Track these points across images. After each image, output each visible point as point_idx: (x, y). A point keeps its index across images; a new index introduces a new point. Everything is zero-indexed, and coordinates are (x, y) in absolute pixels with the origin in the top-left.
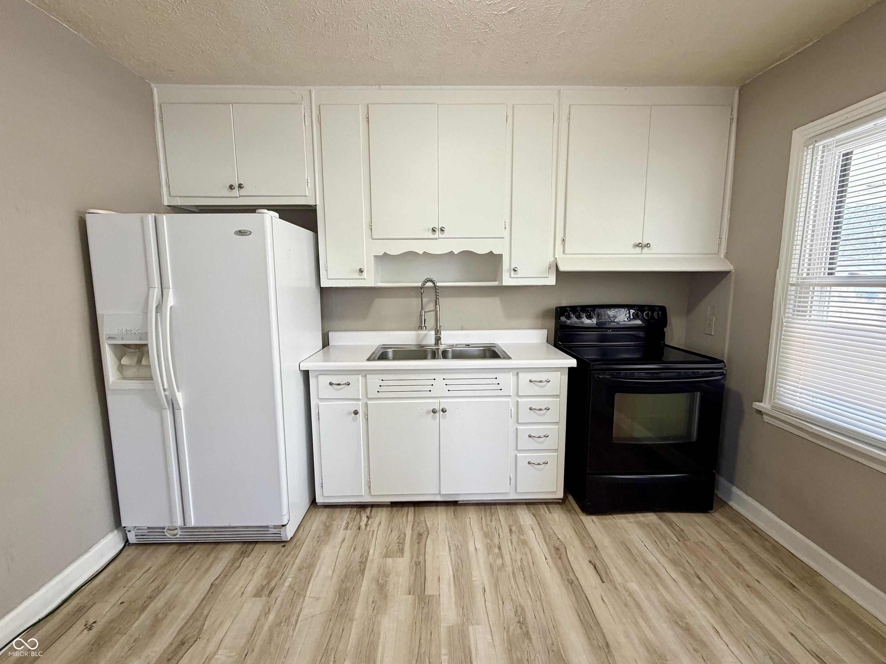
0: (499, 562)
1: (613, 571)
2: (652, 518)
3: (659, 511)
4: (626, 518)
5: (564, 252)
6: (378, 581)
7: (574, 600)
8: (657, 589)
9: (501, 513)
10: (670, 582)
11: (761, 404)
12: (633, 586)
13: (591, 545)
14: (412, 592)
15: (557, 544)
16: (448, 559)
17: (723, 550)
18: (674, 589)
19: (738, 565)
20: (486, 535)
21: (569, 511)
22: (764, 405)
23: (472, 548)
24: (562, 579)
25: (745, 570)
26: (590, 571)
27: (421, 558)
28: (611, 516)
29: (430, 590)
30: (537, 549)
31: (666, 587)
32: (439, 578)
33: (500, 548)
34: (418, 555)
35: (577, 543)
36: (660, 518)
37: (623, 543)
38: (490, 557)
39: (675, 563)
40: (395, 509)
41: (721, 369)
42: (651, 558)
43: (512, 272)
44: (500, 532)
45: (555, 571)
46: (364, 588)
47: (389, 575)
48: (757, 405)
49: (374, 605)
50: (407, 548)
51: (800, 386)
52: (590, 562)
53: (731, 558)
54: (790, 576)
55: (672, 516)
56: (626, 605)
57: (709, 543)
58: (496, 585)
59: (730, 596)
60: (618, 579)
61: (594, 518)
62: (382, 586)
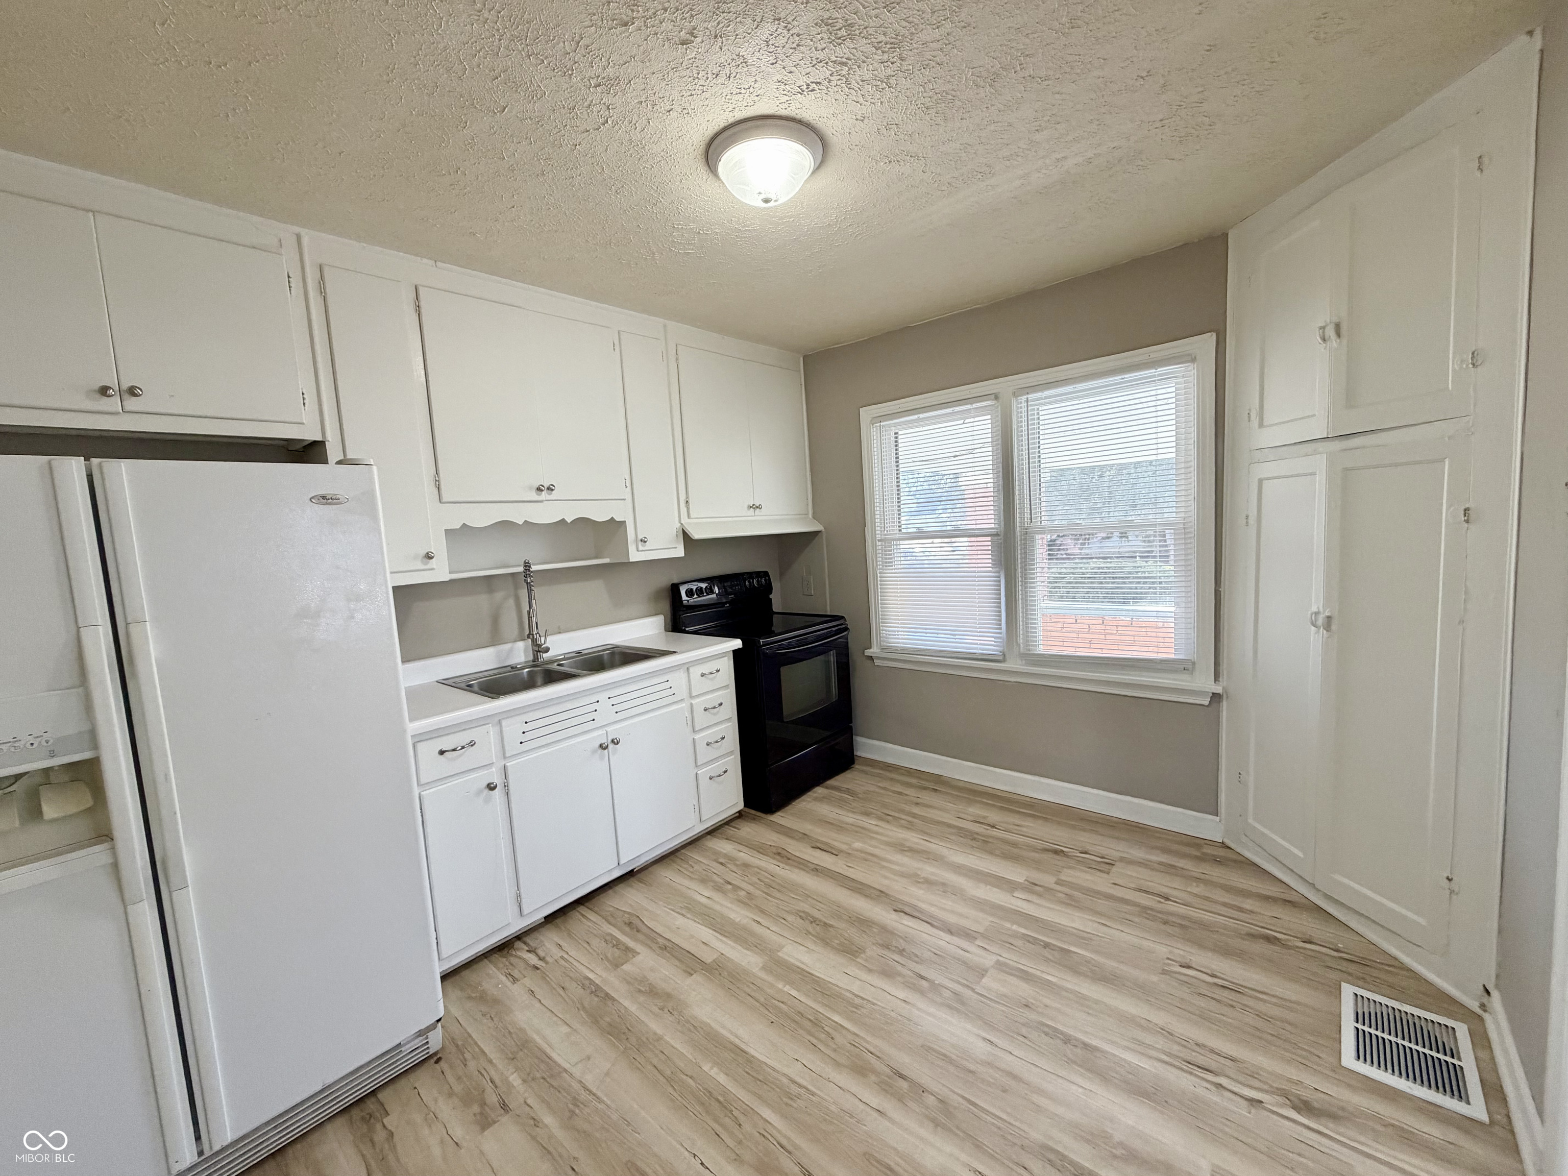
0: (743, 893)
1: (836, 844)
2: (820, 791)
3: (822, 783)
4: (804, 801)
5: (689, 517)
6: (640, 991)
7: (831, 880)
8: (872, 838)
9: (693, 854)
10: (876, 828)
11: (871, 650)
12: (858, 845)
13: (801, 835)
14: (692, 972)
15: (774, 850)
16: (691, 922)
17: (885, 789)
18: (881, 830)
19: (900, 793)
20: (704, 881)
21: (754, 819)
22: (874, 651)
23: (703, 900)
24: (807, 872)
25: (907, 795)
26: (818, 853)
27: (660, 940)
28: (790, 806)
29: (708, 957)
30: (762, 864)
31: (877, 833)
32: (703, 943)
33: (729, 883)
34: (653, 940)
35: (788, 840)
36: (827, 788)
37: (820, 820)
38: (730, 895)
39: (867, 814)
40: (558, 921)
41: (842, 624)
42: (850, 820)
43: (640, 543)
44: (713, 870)
45: (796, 871)
46: (633, 1008)
47: (645, 977)
48: (868, 652)
49: (666, 1010)
50: (631, 944)
51: (900, 626)
52: (813, 847)
53: (894, 792)
54: (931, 785)
55: (831, 782)
56: (866, 860)
57: (872, 788)
58: (763, 912)
59: (914, 816)
60: (844, 847)
61: (779, 813)
62: (651, 991)
